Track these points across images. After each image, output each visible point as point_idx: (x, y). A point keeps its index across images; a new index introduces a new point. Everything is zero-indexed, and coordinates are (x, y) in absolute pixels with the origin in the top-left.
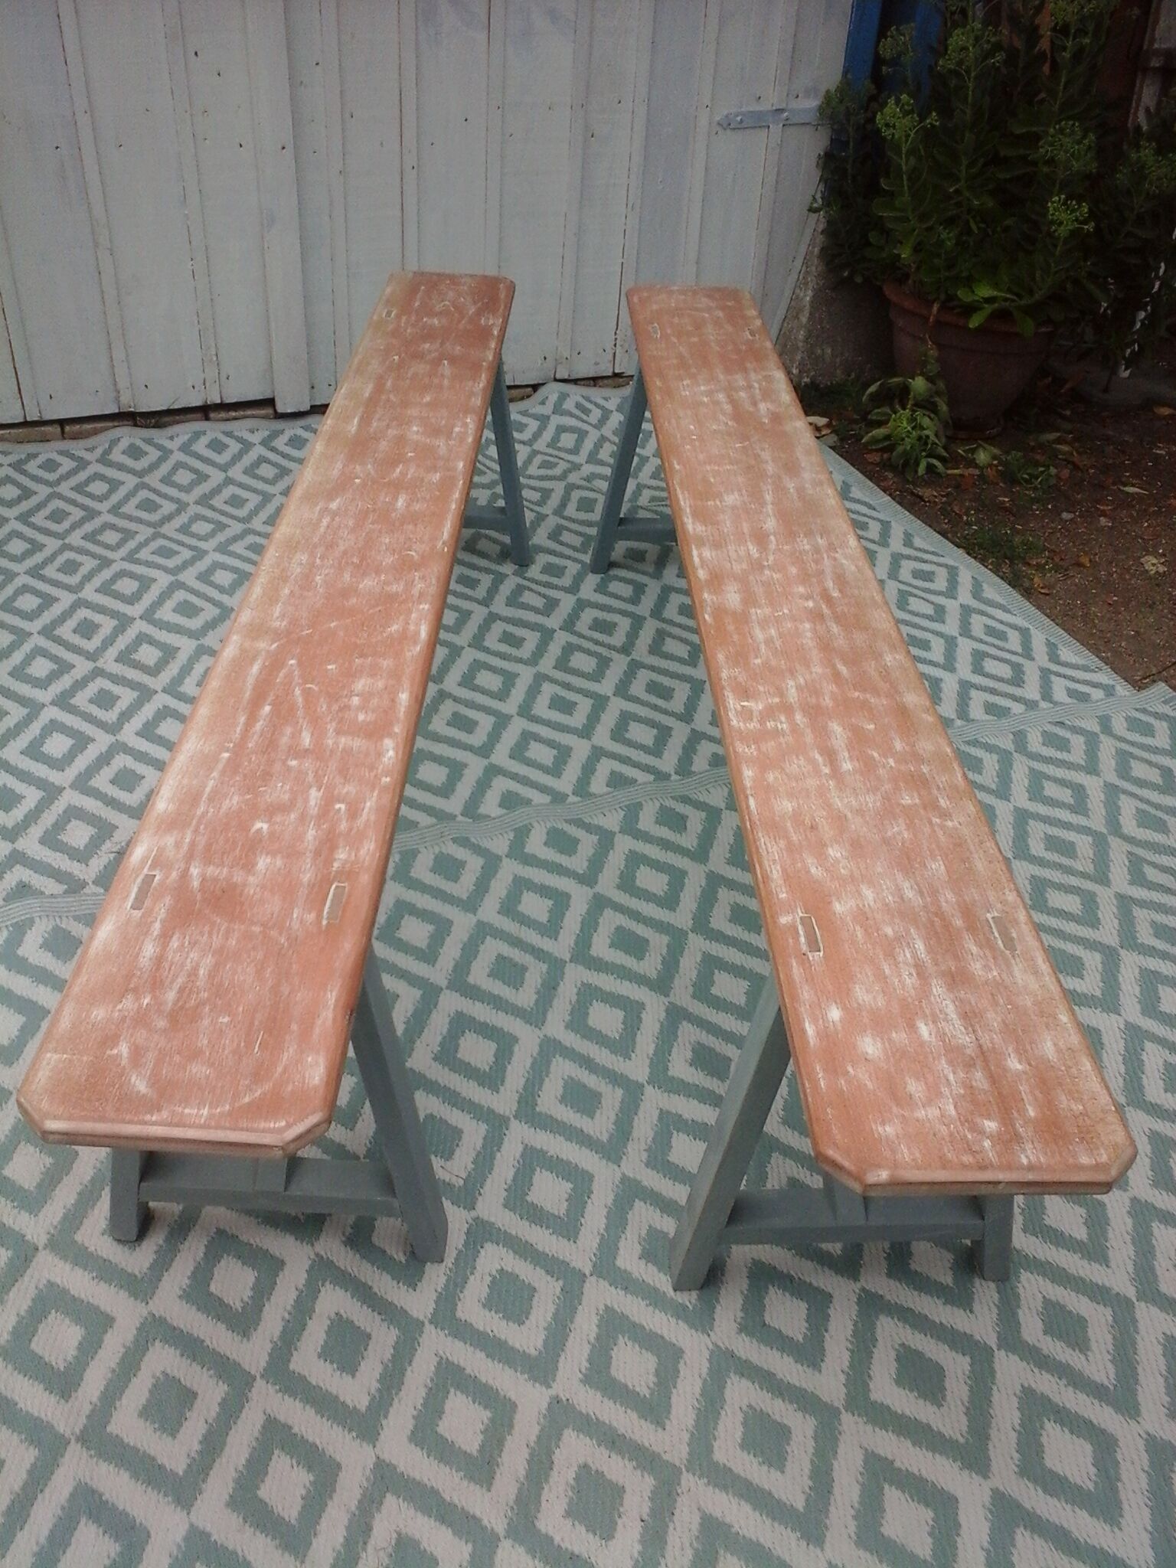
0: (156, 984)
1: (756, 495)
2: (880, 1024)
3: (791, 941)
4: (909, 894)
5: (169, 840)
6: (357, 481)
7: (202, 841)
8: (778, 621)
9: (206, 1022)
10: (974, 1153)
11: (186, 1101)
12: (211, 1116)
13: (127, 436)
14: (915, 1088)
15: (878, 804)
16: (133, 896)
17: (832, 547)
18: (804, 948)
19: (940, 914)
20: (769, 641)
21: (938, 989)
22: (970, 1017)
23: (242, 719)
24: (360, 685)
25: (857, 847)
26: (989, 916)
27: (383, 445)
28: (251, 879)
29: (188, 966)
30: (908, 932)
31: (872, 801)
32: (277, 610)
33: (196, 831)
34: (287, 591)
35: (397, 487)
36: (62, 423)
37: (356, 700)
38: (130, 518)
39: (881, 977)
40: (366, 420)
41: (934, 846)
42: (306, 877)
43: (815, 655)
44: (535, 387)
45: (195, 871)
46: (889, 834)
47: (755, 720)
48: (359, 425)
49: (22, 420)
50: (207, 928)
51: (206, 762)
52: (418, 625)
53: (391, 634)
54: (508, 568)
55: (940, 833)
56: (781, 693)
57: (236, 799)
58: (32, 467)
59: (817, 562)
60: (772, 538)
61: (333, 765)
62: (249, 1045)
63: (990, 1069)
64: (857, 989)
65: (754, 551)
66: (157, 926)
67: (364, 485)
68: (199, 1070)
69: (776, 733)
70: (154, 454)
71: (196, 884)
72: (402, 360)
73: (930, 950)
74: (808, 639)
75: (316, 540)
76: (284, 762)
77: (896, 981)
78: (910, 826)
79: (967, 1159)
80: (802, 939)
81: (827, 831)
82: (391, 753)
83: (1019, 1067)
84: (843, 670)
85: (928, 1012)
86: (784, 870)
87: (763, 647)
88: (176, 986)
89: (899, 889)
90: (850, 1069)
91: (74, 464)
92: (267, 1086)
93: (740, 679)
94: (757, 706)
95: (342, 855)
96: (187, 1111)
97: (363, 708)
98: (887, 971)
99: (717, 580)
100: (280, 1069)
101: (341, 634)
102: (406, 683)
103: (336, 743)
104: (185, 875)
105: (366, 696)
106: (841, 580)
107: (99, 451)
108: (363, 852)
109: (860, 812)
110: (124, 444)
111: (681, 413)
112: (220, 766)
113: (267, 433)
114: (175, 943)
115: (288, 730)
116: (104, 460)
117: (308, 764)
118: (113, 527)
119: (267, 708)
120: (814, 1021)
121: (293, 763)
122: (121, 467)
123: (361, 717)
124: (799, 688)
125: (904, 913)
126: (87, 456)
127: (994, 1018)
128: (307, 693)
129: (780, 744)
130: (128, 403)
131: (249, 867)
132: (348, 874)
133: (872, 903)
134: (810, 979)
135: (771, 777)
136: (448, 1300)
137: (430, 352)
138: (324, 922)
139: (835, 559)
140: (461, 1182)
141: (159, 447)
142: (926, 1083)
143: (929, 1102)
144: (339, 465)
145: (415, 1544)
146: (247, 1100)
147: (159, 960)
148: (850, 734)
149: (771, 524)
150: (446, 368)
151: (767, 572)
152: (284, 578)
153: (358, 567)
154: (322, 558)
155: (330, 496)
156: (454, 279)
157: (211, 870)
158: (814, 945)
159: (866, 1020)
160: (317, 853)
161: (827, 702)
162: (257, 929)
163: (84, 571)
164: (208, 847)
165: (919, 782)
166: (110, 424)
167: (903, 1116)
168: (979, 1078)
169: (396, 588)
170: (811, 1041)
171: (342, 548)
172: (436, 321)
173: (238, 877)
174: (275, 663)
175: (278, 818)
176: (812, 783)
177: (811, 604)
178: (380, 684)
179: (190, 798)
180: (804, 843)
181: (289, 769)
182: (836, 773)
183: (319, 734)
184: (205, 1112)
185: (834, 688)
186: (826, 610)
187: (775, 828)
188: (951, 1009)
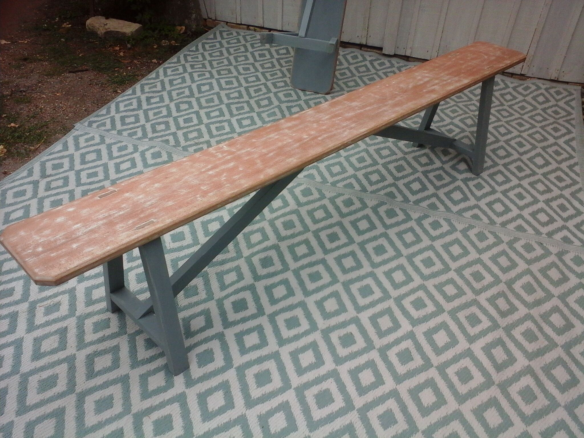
113: (374, 58)
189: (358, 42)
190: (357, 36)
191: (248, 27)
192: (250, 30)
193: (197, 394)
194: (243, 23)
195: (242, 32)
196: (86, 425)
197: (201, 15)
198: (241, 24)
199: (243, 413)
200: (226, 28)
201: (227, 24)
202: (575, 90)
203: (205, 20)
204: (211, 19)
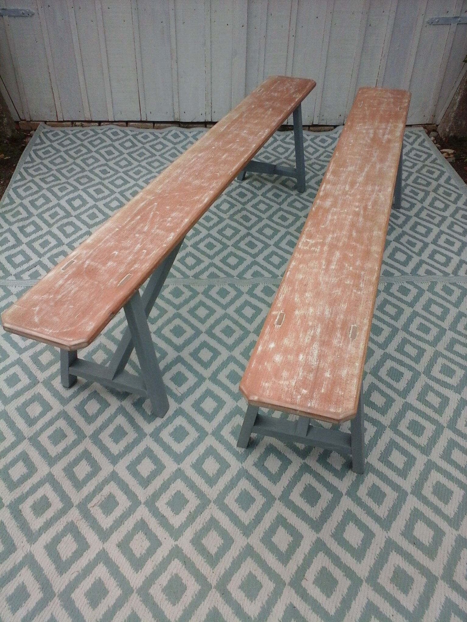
0: (57, 292)
1: (361, 169)
2: (287, 351)
3: (272, 320)
4: (327, 313)
5: (85, 252)
6: (213, 147)
7: (95, 253)
8: (340, 213)
9: (65, 306)
10: (292, 398)
11: (47, 327)
12: (52, 333)
13: (175, 129)
14: (285, 374)
15: (336, 281)
16: (65, 266)
17: (380, 191)
18: (275, 323)
19: (334, 322)
20: (332, 220)
21: (316, 345)
22: (321, 356)
23: (129, 219)
24: (174, 214)
25: (318, 295)
26: (352, 326)
27: (230, 136)
28: (103, 268)
29: (70, 289)
30: (317, 325)
31: (334, 280)
32: (160, 187)
33: (95, 251)
34: (167, 181)
35: (226, 151)
36: (154, 122)
37: (170, 219)
38: (166, 159)
39: (297, 337)
40: (228, 127)
41: (347, 299)
42: (120, 271)
43: (347, 227)
44: (335, 127)
45: (87, 262)
46: (333, 292)
47: (308, 246)
48: (226, 128)
49: (140, 120)
50: (81, 280)
51: (110, 230)
52: (205, 198)
53: (194, 200)
54: (295, 193)
55: (353, 295)
56: (324, 238)
57: (112, 243)
58: (139, 137)
59: (370, 195)
60: (358, 184)
61: (150, 238)
62: (75, 315)
63: (317, 375)
64: (286, 340)
65: (347, 188)
66: (67, 276)
67: (215, 149)
68: (56, 319)
69: (314, 251)
70: (182, 137)
71: (85, 266)
72: (254, 107)
73: (322, 332)
74: (347, 223)
75: (187, 165)
76: (135, 234)
77: (302, 340)
78: (343, 291)
79: (289, 400)
80: (277, 320)
81: (310, 286)
82: (171, 237)
83: (328, 376)
84: (354, 234)
85: (307, 351)
86: (285, 297)
87: (328, 222)
88: (62, 294)
89: (324, 310)
90: (266, 364)
91: (154, 137)
92: (73, 328)
93: (312, 232)
94: (311, 241)
95: (136, 266)
96: (46, 330)
97: (171, 222)
98: (301, 336)
99: (326, 196)
100: (80, 324)
101: (177, 197)
102: (190, 216)
103: (155, 231)
104: (84, 263)
105: (173, 218)
106: (375, 203)
107: (164, 134)
108: (144, 266)
109: (327, 283)
110: (173, 133)
111: (351, 135)
112: (113, 232)
114: (69, 282)
115: (142, 225)
116: (164, 138)
117: (142, 237)
118: (158, 161)
119: (139, 217)
120: (263, 347)
121: (137, 235)
122: (169, 141)
123: (168, 225)
124: (332, 238)
125: (321, 319)
126: (160, 135)
127: (330, 359)
128: (155, 215)
129: (313, 256)
130: (177, 118)
131: (104, 264)
132: (135, 272)
133: (310, 313)
134: (270, 333)
135: (301, 266)
136: (158, 430)
137: (267, 105)
138: (119, 285)
139: (378, 195)
140: (180, 395)
141: (185, 135)
142: (290, 374)
143: (287, 379)
144: (210, 142)
145: (114, 497)
146: (65, 331)
147: (61, 286)
148: (341, 256)
149: (361, 179)
150: (270, 112)
151: (347, 196)
152: (168, 177)
153: (196, 176)
154: (186, 172)
155: (201, 151)
156: (292, 79)
157: (92, 263)
158: (279, 323)
159: (282, 350)
160: (129, 264)
161: (341, 244)
162: (96, 283)
163: (142, 174)
164: (95, 256)
165: (357, 277)
166: (171, 125)
167: (275, 381)
168: (311, 376)
169: (205, 185)
170: (258, 352)
171: (194, 169)
172: (276, 94)
173: (99, 267)
174: (150, 203)
175: (122, 251)
176: (315, 270)
177: (357, 209)
178: (181, 215)
179: (99, 240)
180: (299, 290)
181: (135, 237)
182: (327, 270)
183: (151, 227)
184: (51, 331)
185: (346, 240)
186: (362, 212)
187: (291, 283)
188: (316, 353)
189: (202, 120)
190: (200, 114)
191: (73, 123)
192: (76, 126)
193: (332, 536)
194: (65, 120)
195: (68, 130)
196: (252, 617)
197: (11, 118)
198: (64, 121)
199: (387, 537)
200: (47, 128)
201: (46, 123)
202: (420, 131)
203: (17, 122)
204: (25, 120)
